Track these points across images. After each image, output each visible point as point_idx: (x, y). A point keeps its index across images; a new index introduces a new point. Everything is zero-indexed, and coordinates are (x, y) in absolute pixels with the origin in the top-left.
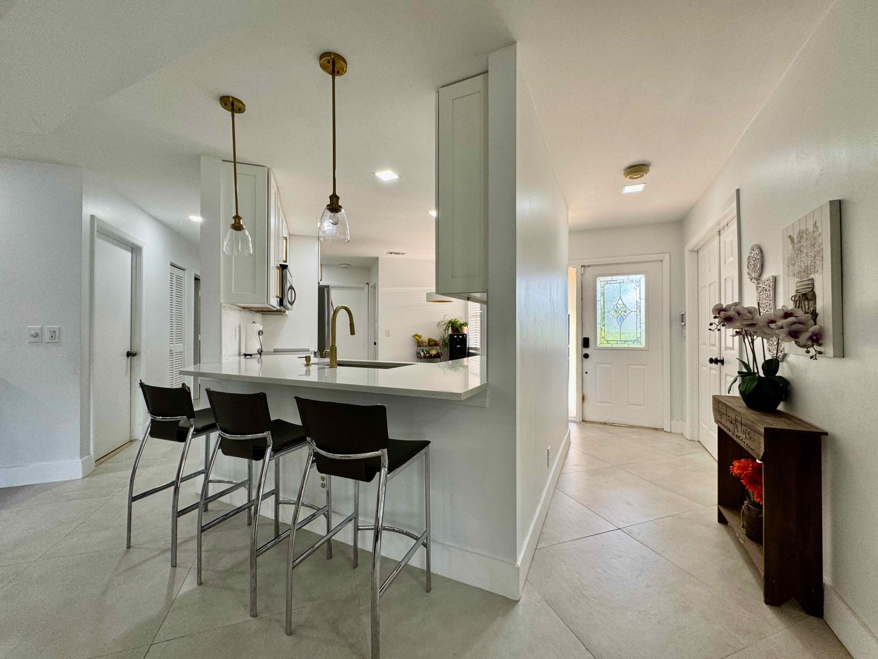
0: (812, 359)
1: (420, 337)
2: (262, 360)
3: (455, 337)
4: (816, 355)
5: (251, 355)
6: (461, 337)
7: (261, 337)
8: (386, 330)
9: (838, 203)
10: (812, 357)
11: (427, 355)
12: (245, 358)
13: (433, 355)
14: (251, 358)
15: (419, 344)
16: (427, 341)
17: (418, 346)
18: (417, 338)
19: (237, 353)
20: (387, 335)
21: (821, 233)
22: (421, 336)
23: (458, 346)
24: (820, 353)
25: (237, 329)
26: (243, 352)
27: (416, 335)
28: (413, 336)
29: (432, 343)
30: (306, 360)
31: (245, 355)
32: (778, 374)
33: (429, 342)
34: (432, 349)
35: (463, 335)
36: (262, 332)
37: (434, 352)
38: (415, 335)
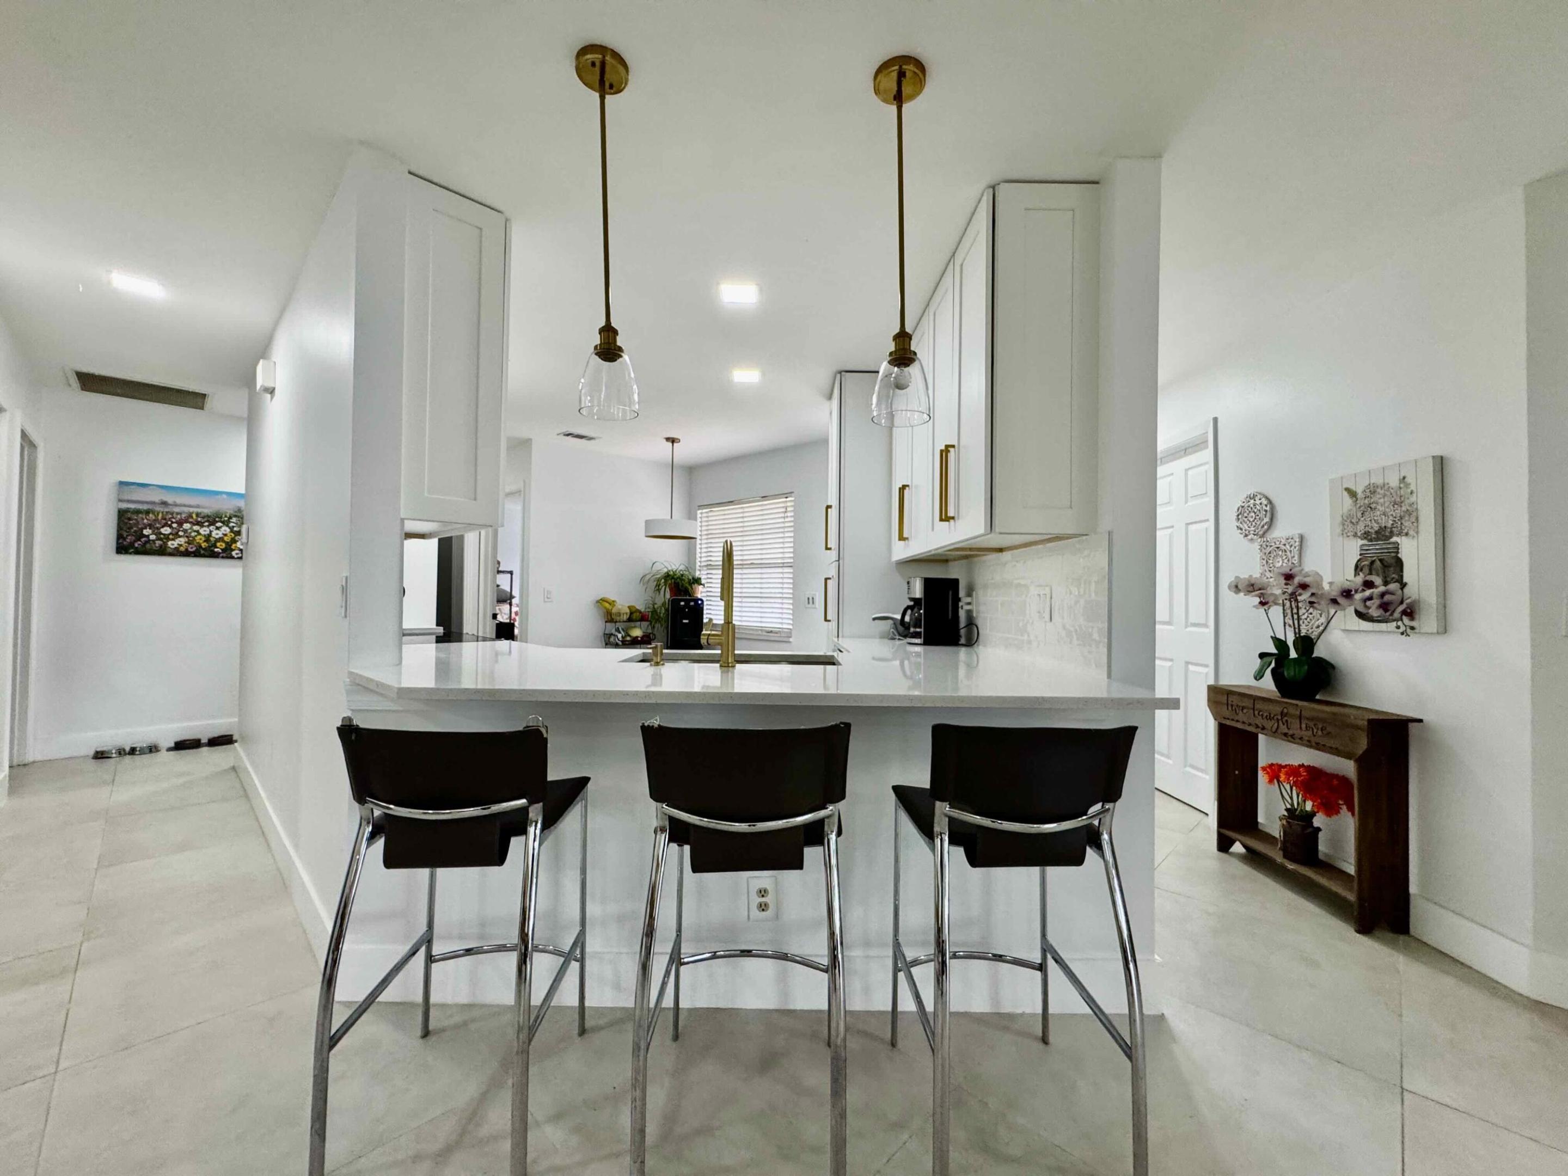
0: (1404, 636)
1: (612, 603)
3: (682, 603)
4: (1406, 630)
6: (692, 603)
8: (544, 589)
9: (1440, 459)
10: (1402, 634)
11: (628, 638)
13: (639, 639)
15: (610, 618)
16: (628, 611)
17: (606, 622)
18: (607, 605)
20: (546, 600)
21: (1415, 490)
22: (613, 601)
23: (684, 621)
24: (1412, 628)
27: (603, 600)
28: (598, 602)
29: (635, 617)
32: (1314, 655)
33: (631, 613)
34: (635, 627)
35: (696, 600)
37: (637, 633)
38: (601, 600)
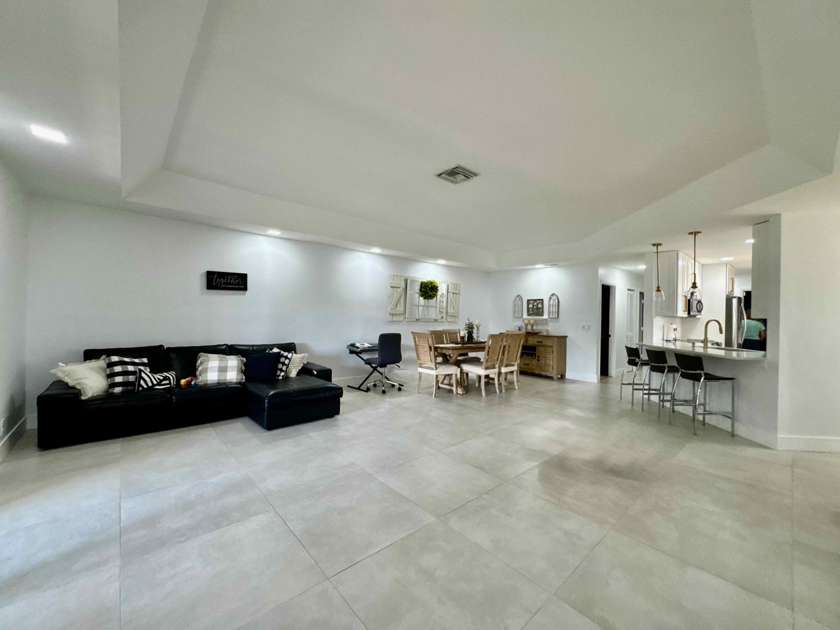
2: (676, 344)
5: (669, 341)
7: (675, 332)
12: (666, 342)
14: (669, 342)
19: (662, 339)
25: (662, 327)
26: (665, 339)
30: (692, 344)
31: (667, 341)
36: (676, 329)
